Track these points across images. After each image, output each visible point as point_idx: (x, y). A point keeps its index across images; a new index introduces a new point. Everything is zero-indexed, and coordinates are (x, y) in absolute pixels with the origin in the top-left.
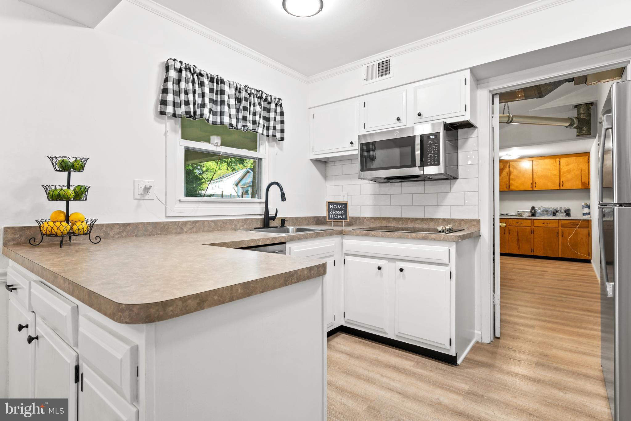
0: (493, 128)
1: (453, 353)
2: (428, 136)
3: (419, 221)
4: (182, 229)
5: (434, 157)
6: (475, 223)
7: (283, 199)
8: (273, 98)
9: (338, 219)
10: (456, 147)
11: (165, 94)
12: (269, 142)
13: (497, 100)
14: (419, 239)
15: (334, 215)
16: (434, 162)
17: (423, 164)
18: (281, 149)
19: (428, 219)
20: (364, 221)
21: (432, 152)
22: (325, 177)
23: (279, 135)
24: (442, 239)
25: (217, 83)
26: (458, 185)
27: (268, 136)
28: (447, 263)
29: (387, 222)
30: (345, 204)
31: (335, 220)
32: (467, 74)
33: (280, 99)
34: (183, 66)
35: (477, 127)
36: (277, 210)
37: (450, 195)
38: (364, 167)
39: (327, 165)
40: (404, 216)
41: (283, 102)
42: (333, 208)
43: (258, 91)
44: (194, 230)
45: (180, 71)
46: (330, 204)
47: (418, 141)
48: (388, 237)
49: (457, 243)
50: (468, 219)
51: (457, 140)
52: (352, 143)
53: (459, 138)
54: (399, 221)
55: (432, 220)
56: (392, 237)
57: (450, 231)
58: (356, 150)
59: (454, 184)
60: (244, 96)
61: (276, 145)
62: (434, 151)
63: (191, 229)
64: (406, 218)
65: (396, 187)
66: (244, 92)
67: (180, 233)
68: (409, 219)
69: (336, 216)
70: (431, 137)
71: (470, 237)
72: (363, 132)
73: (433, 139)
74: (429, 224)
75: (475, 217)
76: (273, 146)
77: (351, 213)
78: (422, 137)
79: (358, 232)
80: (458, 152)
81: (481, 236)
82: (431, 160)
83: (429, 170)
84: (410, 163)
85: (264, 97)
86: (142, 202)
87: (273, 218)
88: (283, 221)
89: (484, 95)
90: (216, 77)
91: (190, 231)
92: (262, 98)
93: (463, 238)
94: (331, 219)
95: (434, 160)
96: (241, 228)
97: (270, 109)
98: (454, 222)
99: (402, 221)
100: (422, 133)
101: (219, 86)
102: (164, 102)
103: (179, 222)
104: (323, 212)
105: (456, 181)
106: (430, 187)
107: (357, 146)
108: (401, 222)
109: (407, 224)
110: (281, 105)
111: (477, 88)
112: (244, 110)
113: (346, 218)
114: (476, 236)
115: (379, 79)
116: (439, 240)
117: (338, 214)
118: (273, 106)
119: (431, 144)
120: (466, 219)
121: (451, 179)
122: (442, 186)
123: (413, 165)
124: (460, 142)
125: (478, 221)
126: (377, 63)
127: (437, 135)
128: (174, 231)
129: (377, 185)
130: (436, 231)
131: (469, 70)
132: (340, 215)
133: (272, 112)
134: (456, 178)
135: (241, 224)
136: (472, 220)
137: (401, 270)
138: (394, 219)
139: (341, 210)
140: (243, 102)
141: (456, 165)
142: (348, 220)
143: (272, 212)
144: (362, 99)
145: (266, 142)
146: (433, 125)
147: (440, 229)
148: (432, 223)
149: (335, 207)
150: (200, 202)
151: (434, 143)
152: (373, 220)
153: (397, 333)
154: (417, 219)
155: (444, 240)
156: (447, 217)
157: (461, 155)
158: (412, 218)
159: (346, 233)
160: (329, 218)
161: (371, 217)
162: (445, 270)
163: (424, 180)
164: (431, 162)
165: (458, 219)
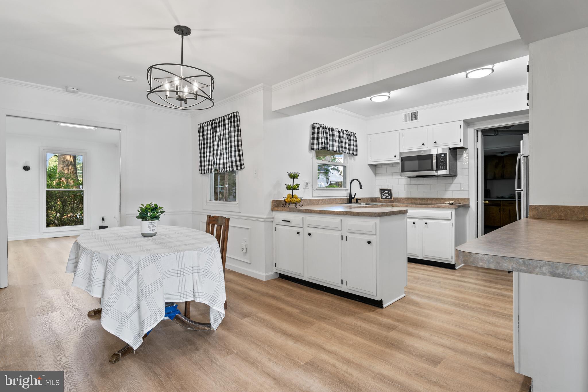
0: (477, 149)
1: (453, 263)
2: (440, 155)
3: (434, 200)
4: (318, 202)
5: (444, 165)
6: (466, 200)
7: (361, 187)
8: (353, 133)
9: (386, 198)
10: (456, 159)
11: (314, 140)
12: (349, 157)
13: (480, 133)
14: (435, 208)
15: (384, 196)
16: (444, 168)
17: (438, 169)
18: (355, 160)
19: (440, 198)
20: (400, 200)
21: (443, 163)
22: (376, 174)
23: (355, 153)
24: (448, 207)
25: (331, 131)
26: (457, 180)
27: (349, 154)
28: (451, 219)
29: (415, 200)
30: (390, 190)
31: (385, 199)
32: (462, 123)
33: (355, 133)
34: (320, 126)
35: (467, 149)
36: (355, 193)
37: (453, 185)
38: (403, 170)
39: (376, 167)
40: (426, 197)
41: (357, 135)
42: (384, 193)
43: (346, 131)
44: (322, 203)
45: (318, 128)
46: (381, 190)
47: (434, 158)
48: (419, 207)
49: (456, 209)
50: (463, 198)
51: (457, 155)
52: (395, 156)
53: (458, 154)
54: (422, 200)
55: (442, 199)
56: (421, 207)
57: (452, 204)
58: (398, 160)
59: (455, 179)
60: (341, 135)
61: (352, 158)
62: (444, 163)
63: (321, 203)
64: (426, 198)
65: (421, 181)
66: (341, 133)
67: (318, 204)
68: (429, 198)
69: (385, 197)
70: (442, 155)
71: (462, 207)
72: (402, 151)
73: (443, 156)
74: (440, 201)
75: (467, 197)
76: (351, 159)
77: (394, 196)
78: (437, 155)
79: (402, 205)
80: (457, 162)
81: (470, 207)
82: (442, 167)
83: (441, 172)
84: (430, 169)
85: (349, 134)
86: (305, 190)
87: (353, 198)
88: (357, 200)
89: (471, 132)
90: (331, 128)
91: (321, 204)
92: (348, 134)
93: (459, 207)
94: (383, 198)
95: (443, 167)
96: (339, 203)
97: (351, 139)
98: (455, 200)
99: (425, 200)
100: (437, 153)
101: (332, 132)
102: (313, 144)
103: (317, 199)
104: (378, 195)
105: (456, 178)
106: (441, 181)
107: (398, 158)
108: (423, 200)
109: (427, 201)
110: (356, 137)
111: (468, 127)
112: (342, 143)
113: (391, 198)
114: (466, 207)
115: (411, 121)
116: (446, 208)
117: (386, 196)
118: (352, 138)
119: (441, 159)
120: (462, 198)
121: (453, 176)
122: (449, 180)
123: (432, 169)
124: (458, 156)
125: (469, 199)
126: (411, 113)
127: (445, 155)
128: (316, 204)
129: (409, 179)
130: (445, 203)
131: (462, 121)
132: (388, 196)
133: (352, 141)
134: (456, 176)
135: (339, 201)
136: (465, 199)
137: (426, 223)
138: (420, 198)
139: (388, 193)
140: (341, 138)
141: (456, 168)
142: (393, 199)
143: (353, 196)
144: (402, 132)
145: (348, 157)
146: (443, 149)
147: (446, 202)
148: (442, 201)
149: (385, 192)
150: (325, 190)
151: (444, 158)
152: (406, 199)
153: (424, 256)
154: (433, 198)
155: (449, 208)
156: (451, 197)
157: (459, 163)
158: (430, 198)
159: (395, 206)
160: (382, 198)
161: (405, 198)
162: (449, 222)
163: (438, 177)
164: (442, 168)
165: (457, 198)
